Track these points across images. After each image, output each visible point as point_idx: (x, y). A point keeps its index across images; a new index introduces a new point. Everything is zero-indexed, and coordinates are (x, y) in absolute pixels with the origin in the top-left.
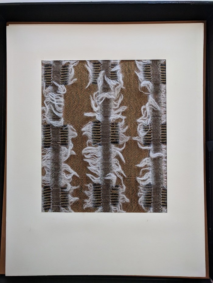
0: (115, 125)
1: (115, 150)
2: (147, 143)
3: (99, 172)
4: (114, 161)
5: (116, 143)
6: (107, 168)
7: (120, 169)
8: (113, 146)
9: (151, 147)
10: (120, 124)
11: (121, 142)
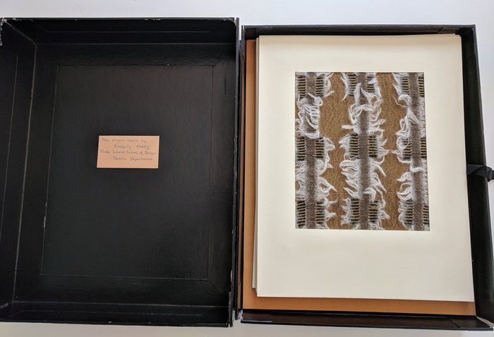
0: (373, 138)
1: (374, 164)
2: (407, 157)
3: (358, 187)
4: (372, 175)
5: (374, 156)
6: (365, 183)
7: (379, 183)
8: (371, 160)
9: (411, 162)
10: (379, 137)
11: (379, 156)
